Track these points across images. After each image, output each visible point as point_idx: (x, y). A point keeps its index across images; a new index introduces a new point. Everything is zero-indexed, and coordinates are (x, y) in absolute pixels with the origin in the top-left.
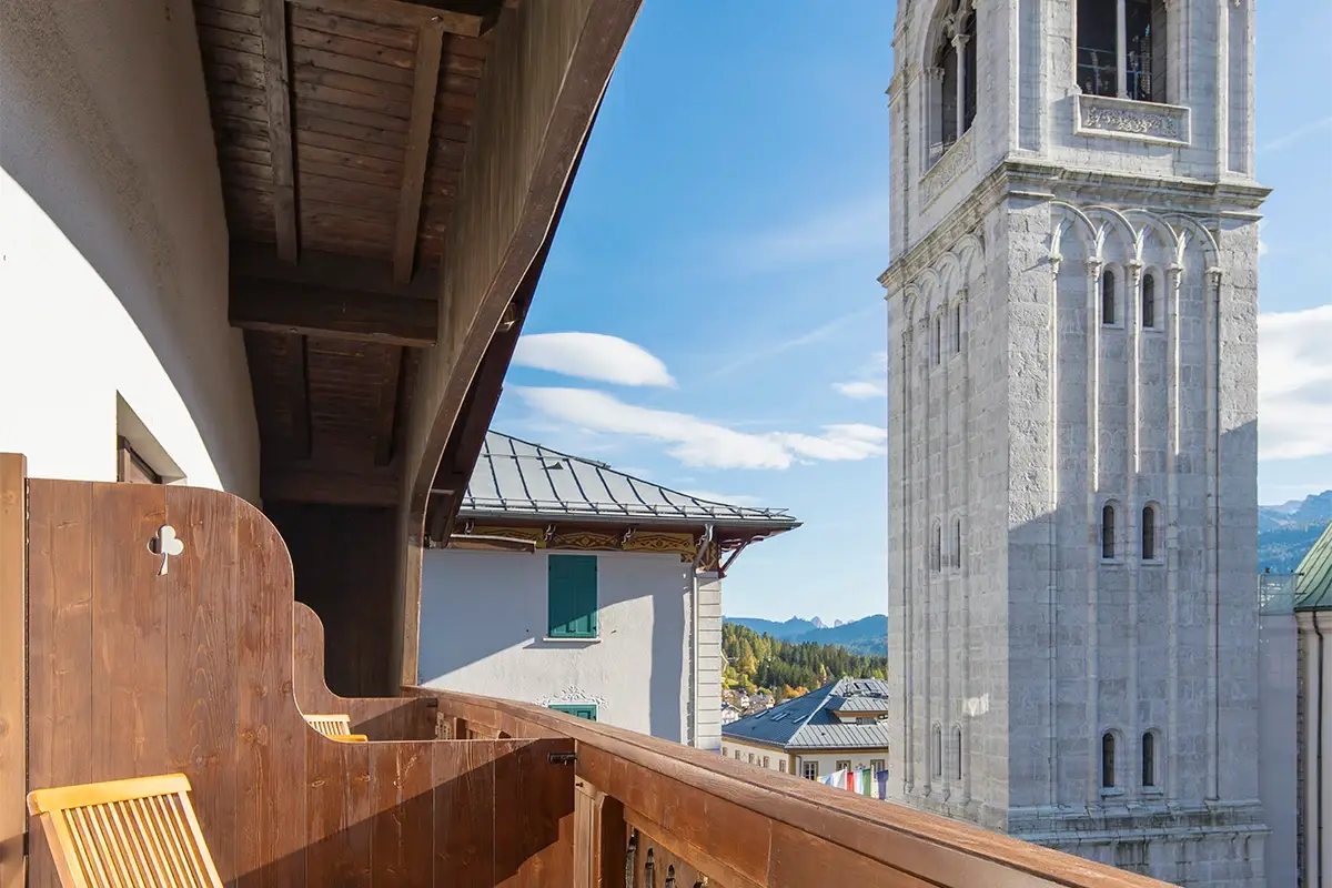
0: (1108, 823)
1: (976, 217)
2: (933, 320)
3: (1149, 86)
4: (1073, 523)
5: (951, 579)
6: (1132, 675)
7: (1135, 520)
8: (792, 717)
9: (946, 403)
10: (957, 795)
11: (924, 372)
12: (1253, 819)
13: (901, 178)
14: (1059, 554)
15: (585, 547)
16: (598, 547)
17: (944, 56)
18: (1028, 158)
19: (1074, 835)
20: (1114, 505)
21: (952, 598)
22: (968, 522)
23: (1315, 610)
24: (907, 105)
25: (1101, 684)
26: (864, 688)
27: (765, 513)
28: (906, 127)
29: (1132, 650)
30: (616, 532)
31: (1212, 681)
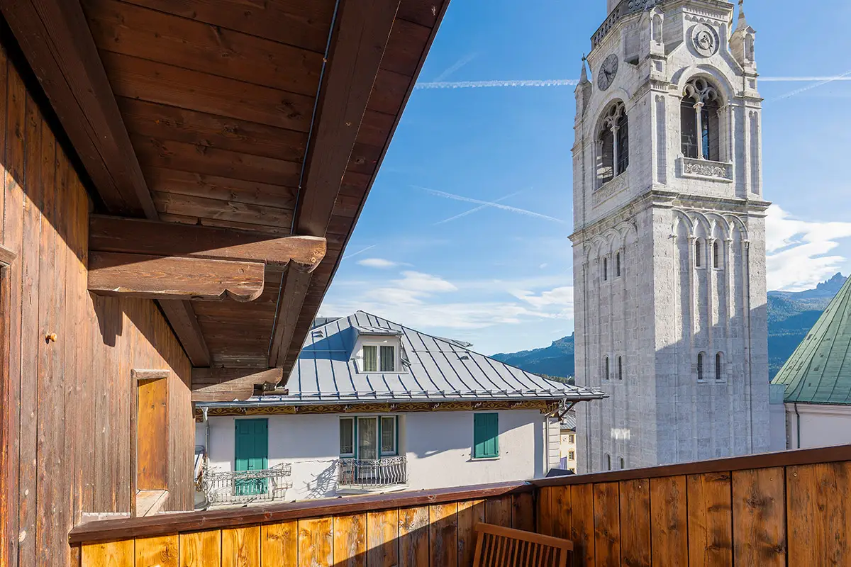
2: (602, 260)
4: (684, 363)
5: (616, 385)
7: (713, 361)
9: (612, 300)
11: (597, 285)
13: (580, 191)
17: (604, 135)
18: (661, 188)
20: (703, 354)
22: (625, 358)
23: (796, 403)
24: (583, 157)
25: (699, 441)
28: (583, 167)
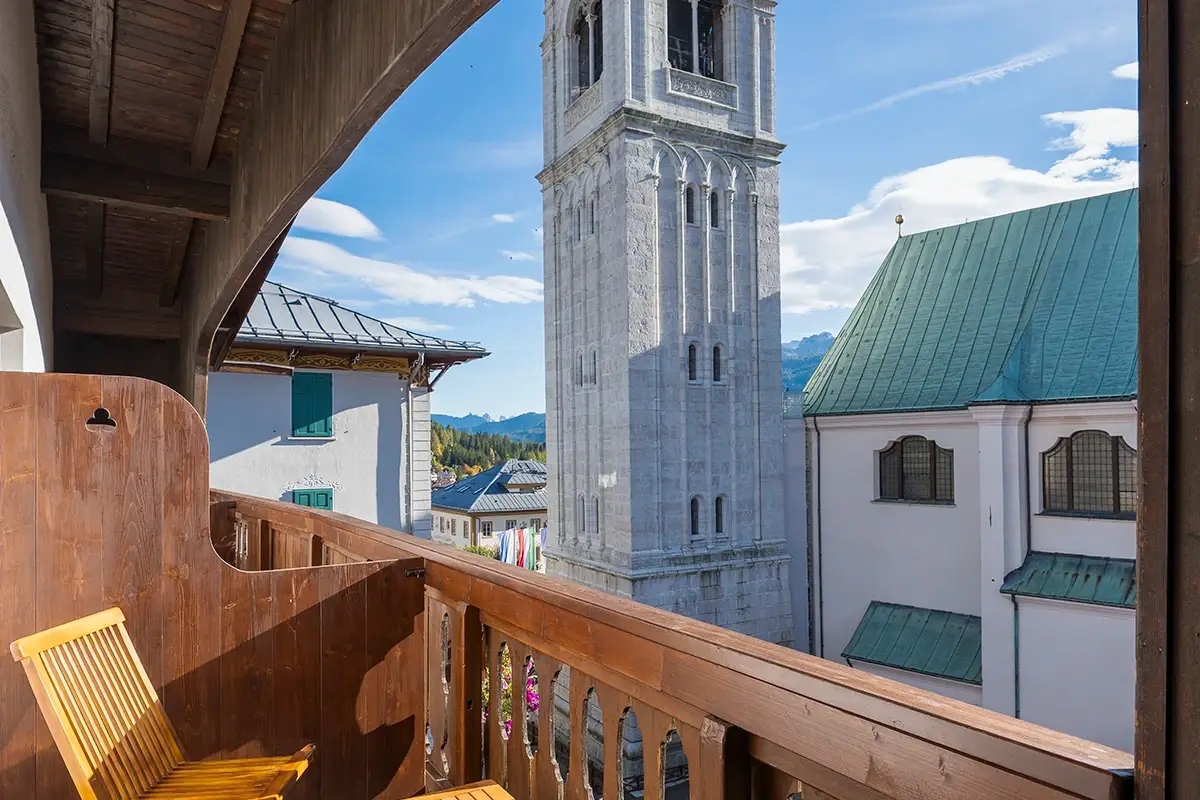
0: (695, 559)
1: (604, 141)
2: (575, 210)
3: (713, 68)
4: (670, 356)
5: (590, 392)
6: (708, 458)
7: (709, 355)
8: (473, 488)
9: (585, 268)
10: (596, 544)
11: (569, 246)
12: (783, 552)
13: (551, 109)
14: (661, 376)
15: (323, 367)
16: (333, 366)
17: (580, 27)
18: (638, 106)
19: (673, 568)
20: (696, 345)
21: (591, 405)
22: (600, 352)
23: (815, 415)
24: (555, 57)
25: (689, 465)
26: (524, 467)
27: (463, 345)
28: (555, 72)
29: (708, 442)
30: (348, 356)
31: (757, 461)
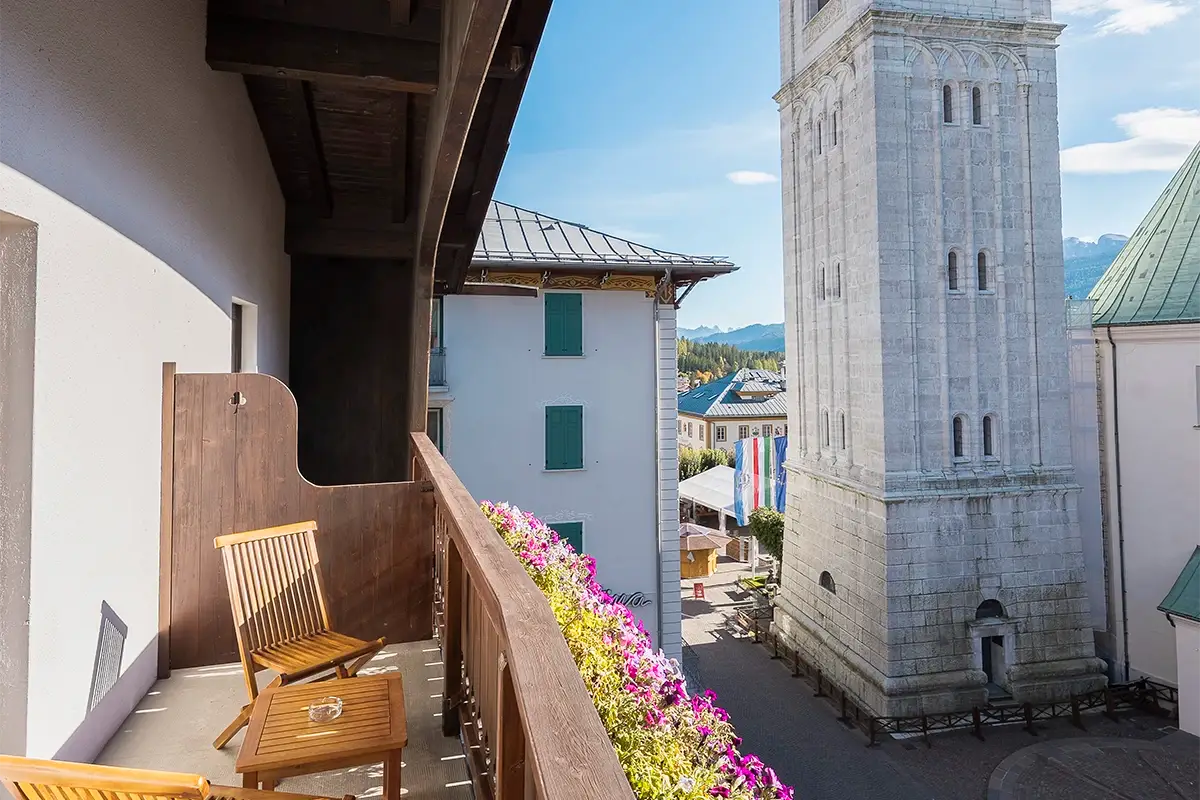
0: (960, 483)
1: (848, 50)
2: (815, 123)
4: (926, 264)
5: (833, 305)
6: (974, 374)
7: (972, 262)
8: (708, 393)
9: (827, 180)
10: (842, 460)
11: (809, 160)
12: (1068, 481)
13: (788, 29)
14: (917, 287)
15: (573, 288)
16: (582, 286)
18: (887, 7)
19: (934, 492)
20: (956, 251)
21: (834, 318)
22: (846, 266)
23: (1109, 326)
25: (950, 381)
26: (755, 375)
27: (711, 260)
29: (973, 356)
30: (596, 275)
31: (1033, 378)
